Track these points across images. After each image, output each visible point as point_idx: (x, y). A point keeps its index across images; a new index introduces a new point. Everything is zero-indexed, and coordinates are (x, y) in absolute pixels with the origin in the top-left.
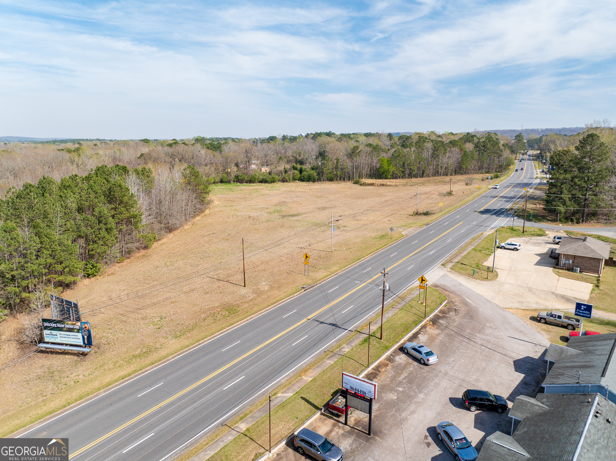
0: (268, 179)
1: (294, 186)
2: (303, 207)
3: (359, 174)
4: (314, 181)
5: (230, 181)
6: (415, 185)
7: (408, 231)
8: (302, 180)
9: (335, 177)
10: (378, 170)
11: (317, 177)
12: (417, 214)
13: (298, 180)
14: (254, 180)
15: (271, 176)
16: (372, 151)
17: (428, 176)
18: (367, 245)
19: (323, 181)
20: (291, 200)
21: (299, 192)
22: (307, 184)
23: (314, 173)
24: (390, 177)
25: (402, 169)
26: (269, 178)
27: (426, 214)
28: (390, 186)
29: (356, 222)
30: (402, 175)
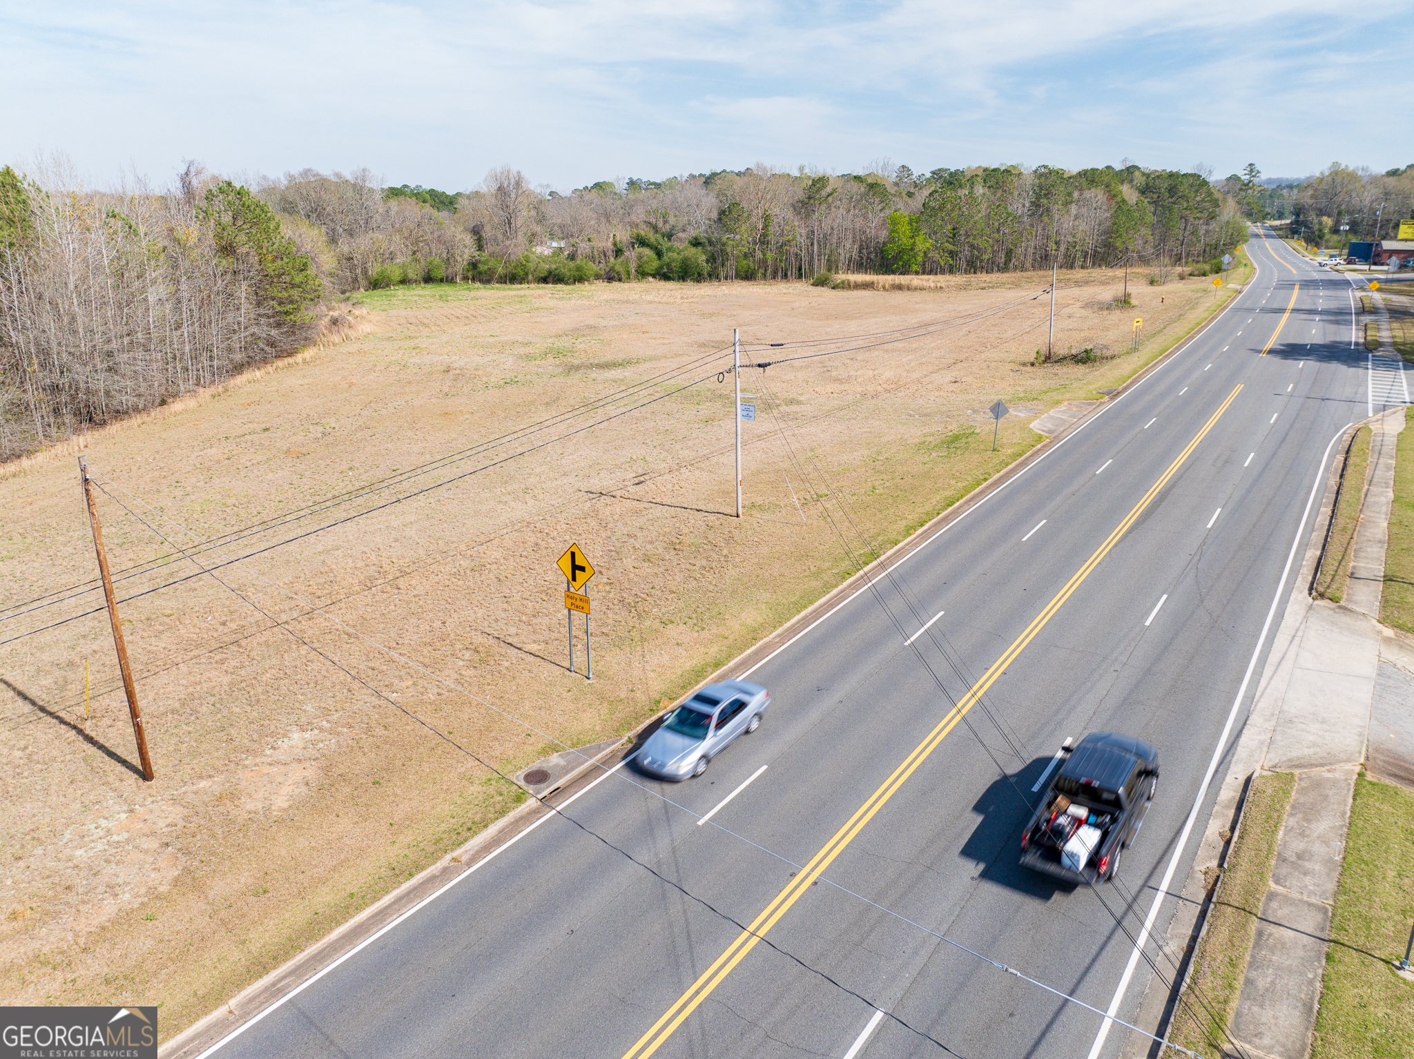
0: (564, 271)
1: (640, 289)
2: (650, 341)
3: (828, 260)
4: (699, 278)
5: (452, 279)
7: (1051, 417)
8: (664, 275)
9: (759, 268)
10: (881, 251)
11: (706, 268)
12: (1048, 358)
13: (654, 276)
14: (522, 273)
15: (572, 264)
16: (865, 194)
17: (1023, 267)
18: (898, 480)
19: (726, 278)
20: (616, 323)
21: (650, 302)
22: (678, 287)
23: (700, 257)
24: (915, 267)
25: (951, 247)
26: (567, 268)
27: (1084, 358)
28: (921, 291)
29: (836, 387)
30: (951, 262)
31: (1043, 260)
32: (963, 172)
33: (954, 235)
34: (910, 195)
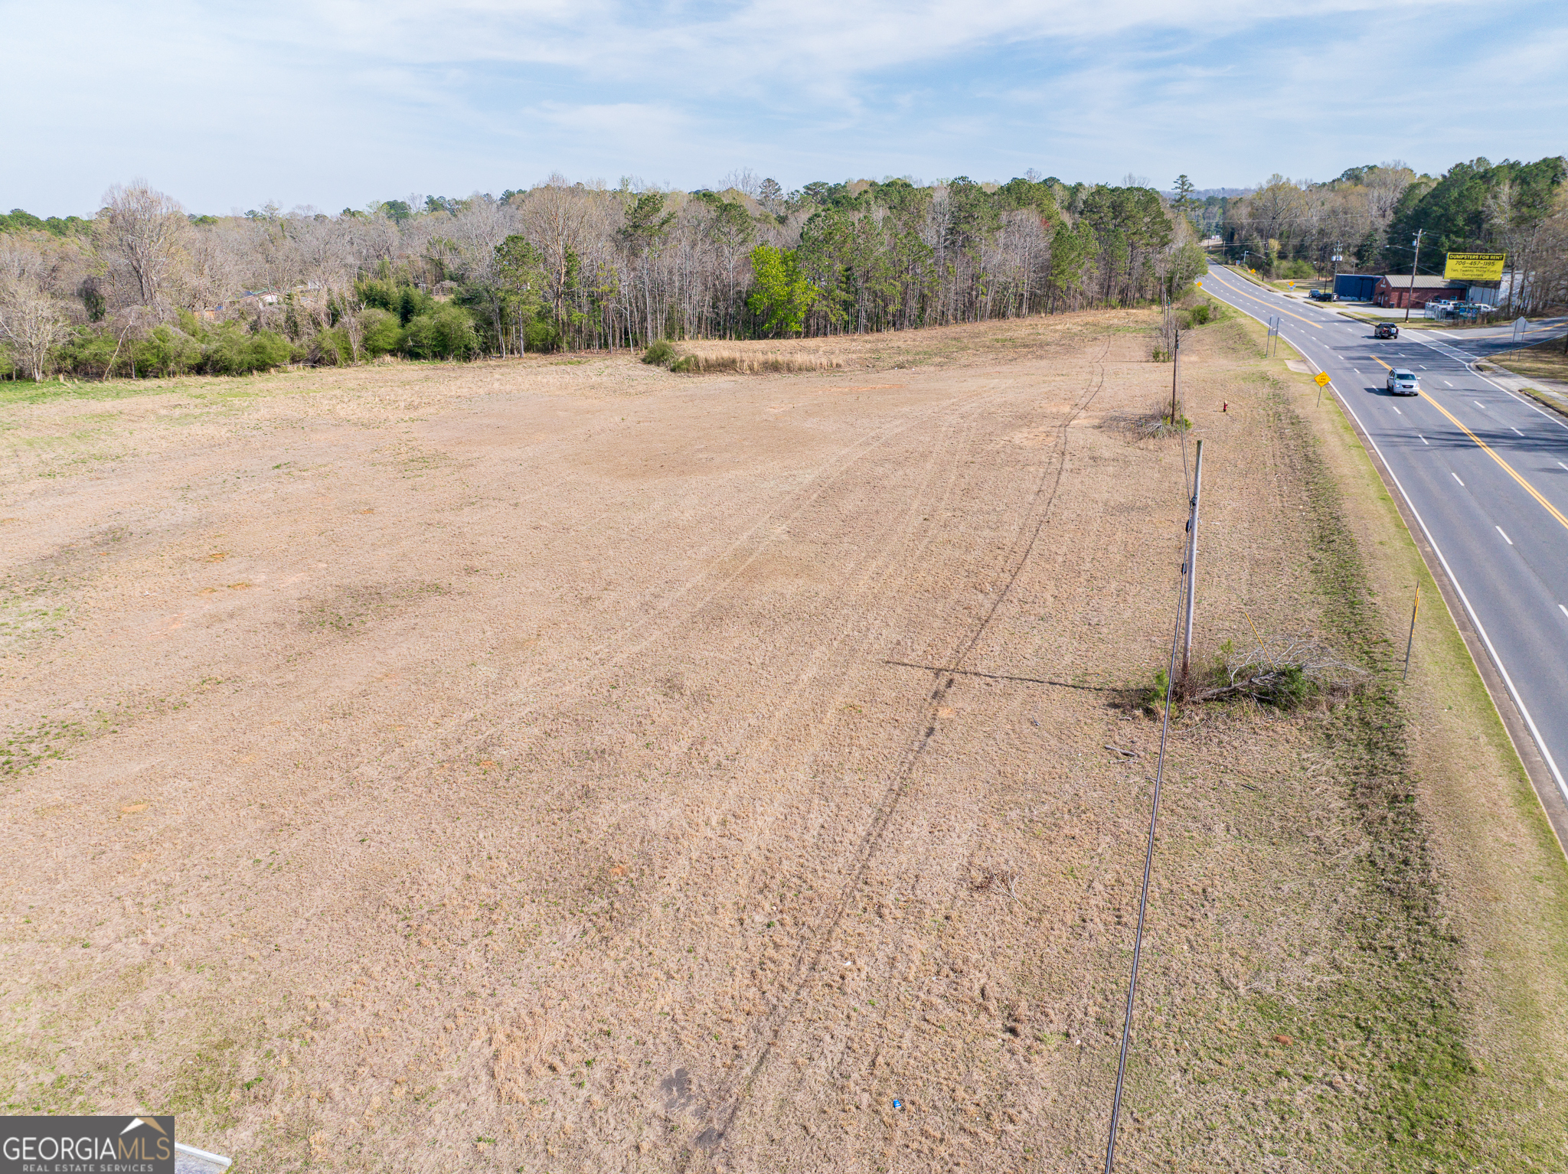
0: (235, 354)
3: (668, 319)
4: (467, 355)
5: (28, 374)
6: (914, 363)
8: (409, 351)
9: (564, 333)
10: (745, 301)
11: (478, 339)
13: (393, 353)
14: (158, 360)
15: (245, 342)
16: (718, 219)
17: (942, 320)
19: (511, 352)
23: (466, 321)
24: (795, 327)
25: (844, 296)
26: (237, 348)
28: (808, 370)
30: (846, 317)
31: (969, 310)
32: (845, 187)
33: (848, 278)
34: (782, 220)
